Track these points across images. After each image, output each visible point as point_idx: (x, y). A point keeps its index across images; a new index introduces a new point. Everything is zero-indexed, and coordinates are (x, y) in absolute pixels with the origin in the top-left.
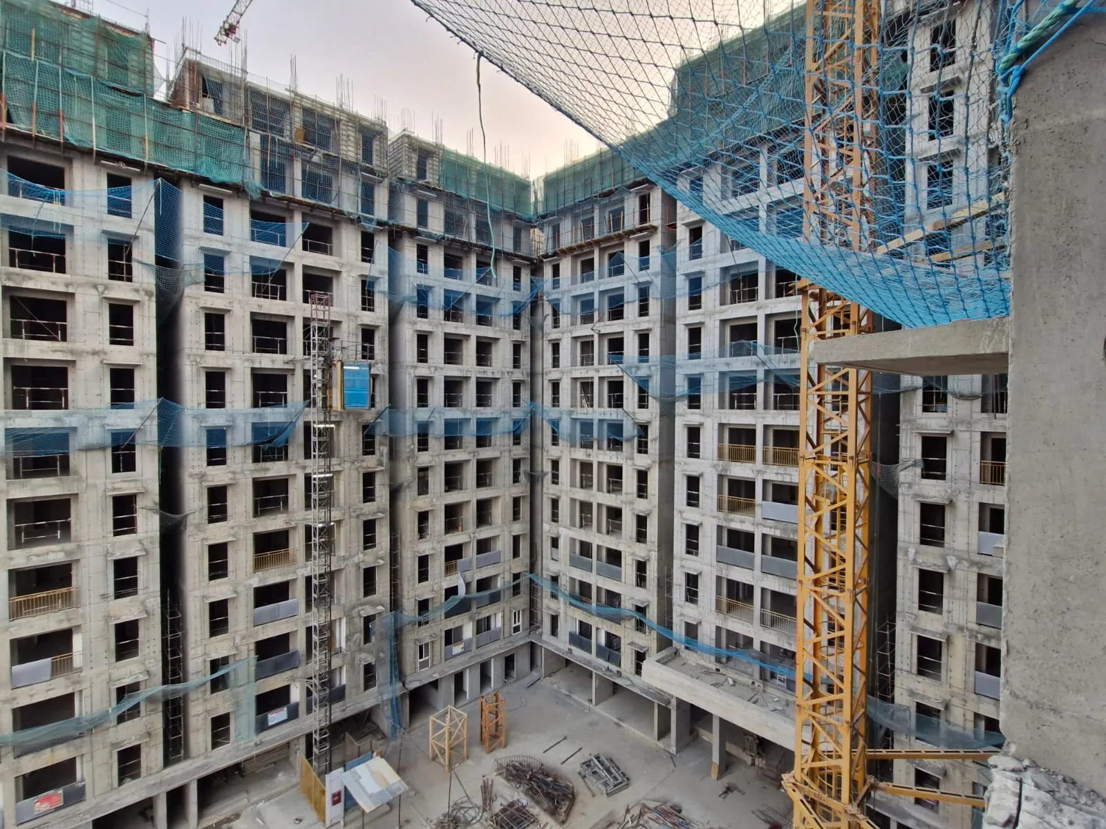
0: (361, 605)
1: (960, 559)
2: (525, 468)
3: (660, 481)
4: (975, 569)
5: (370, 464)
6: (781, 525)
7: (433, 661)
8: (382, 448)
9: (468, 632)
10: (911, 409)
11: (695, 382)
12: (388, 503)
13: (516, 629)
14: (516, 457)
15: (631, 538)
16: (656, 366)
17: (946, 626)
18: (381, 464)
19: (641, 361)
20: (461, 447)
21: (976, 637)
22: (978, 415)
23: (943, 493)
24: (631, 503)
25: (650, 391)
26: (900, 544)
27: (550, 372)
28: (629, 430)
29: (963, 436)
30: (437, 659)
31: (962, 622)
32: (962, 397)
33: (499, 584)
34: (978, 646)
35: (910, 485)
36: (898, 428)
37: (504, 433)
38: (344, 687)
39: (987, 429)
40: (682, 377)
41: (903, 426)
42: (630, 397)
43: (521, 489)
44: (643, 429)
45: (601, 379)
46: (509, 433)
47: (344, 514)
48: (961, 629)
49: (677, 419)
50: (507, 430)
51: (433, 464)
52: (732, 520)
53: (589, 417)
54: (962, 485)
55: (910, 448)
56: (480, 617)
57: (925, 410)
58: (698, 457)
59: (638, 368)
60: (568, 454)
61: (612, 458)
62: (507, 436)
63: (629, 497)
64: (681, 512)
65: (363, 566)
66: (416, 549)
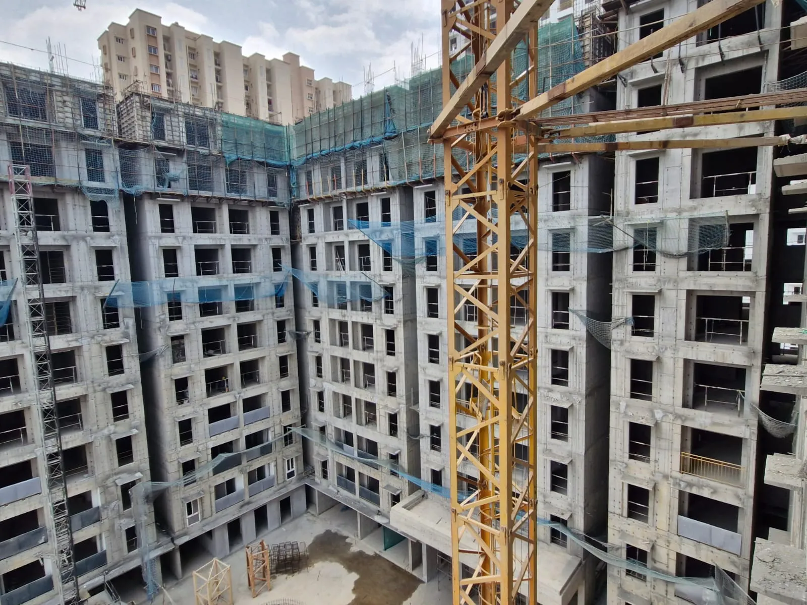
0: (116, 474)
1: (666, 412)
2: (290, 327)
3: (405, 339)
4: (679, 423)
5: (113, 337)
7: (203, 515)
8: (126, 320)
9: (241, 483)
10: (623, 268)
11: (431, 245)
12: (139, 373)
13: (291, 475)
14: (279, 319)
15: (383, 393)
16: (397, 229)
17: (653, 473)
18: (126, 335)
19: (384, 225)
20: (221, 313)
21: (680, 485)
22: (684, 274)
23: (650, 350)
24: (382, 360)
25: (393, 254)
26: (612, 398)
27: (307, 237)
28: (377, 293)
29: (670, 295)
30: (207, 512)
31: (667, 471)
33: (271, 437)
34: (681, 493)
35: (622, 343)
36: (611, 287)
37: (266, 297)
38: (105, 551)
39: (692, 287)
40: (420, 240)
41: (615, 285)
42: (376, 260)
43: (289, 348)
44: (389, 290)
45: (352, 243)
46: (271, 296)
47: (87, 389)
48: (666, 477)
49: (418, 280)
50: (268, 294)
51: (188, 332)
53: (342, 279)
54: (669, 342)
55: (622, 307)
56: (252, 469)
57: (637, 268)
58: (436, 316)
59: (381, 232)
60: (327, 315)
61: (362, 317)
62: (268, 299)
63: (380, 355)
64: (424, 369)
65: (115, 438)
66: (174, 415)
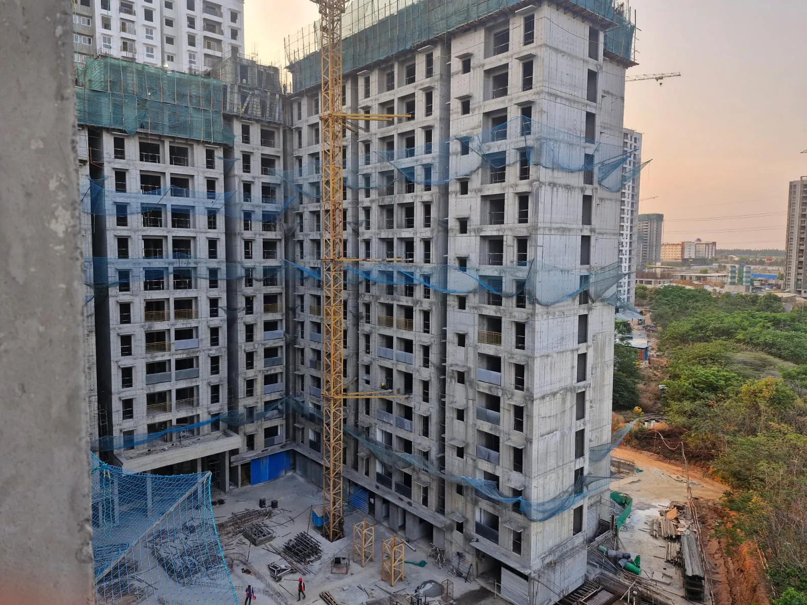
1: (258, 344)
4: (263, 347)
6: (186, 351)
10: (241, 285)
11: (124, 275)
17: (255, 372)
22: (262, 287)
23: (252, 320)
29: (258, 296)
31: (260, 369)
32: (257, 280)
34: (265, 376)
35: (242, 319)
39: (266, 293)
40: (114, 271)
41: (238, 293)
48: (259, 372)
49: (111, 299)
52: (156, 357)
54: (258, 315)
55: (241, 303)
57: (246, 286)
58: (129, 322)
64: (117, 361)
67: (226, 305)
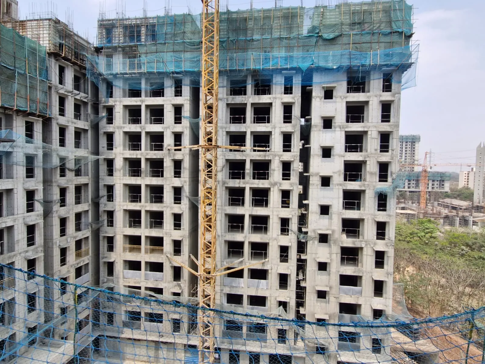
10: (56, 175)
22: (74, 178)
29: (71, 187)
32: (69, 170)
35: (57, 211)
39: (77, 183)
57: (61, 176)
67: (42, 198)
